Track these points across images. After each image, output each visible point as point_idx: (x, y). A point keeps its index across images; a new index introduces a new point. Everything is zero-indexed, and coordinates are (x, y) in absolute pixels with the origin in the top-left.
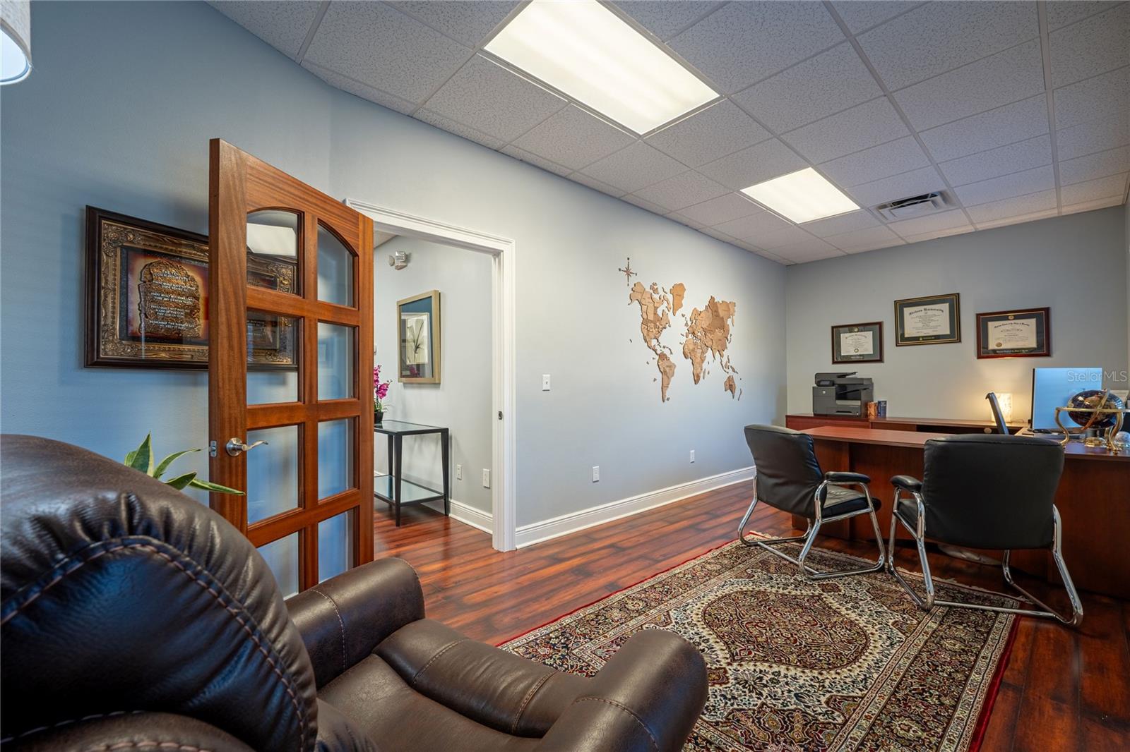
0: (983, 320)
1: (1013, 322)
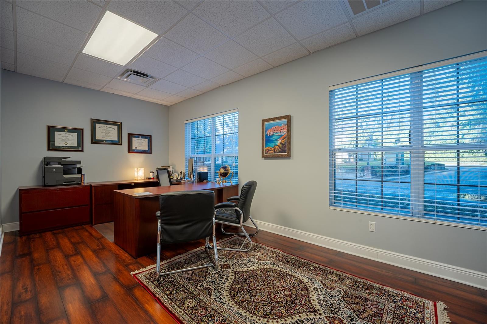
0: (131, 136)
1: (141, 139)
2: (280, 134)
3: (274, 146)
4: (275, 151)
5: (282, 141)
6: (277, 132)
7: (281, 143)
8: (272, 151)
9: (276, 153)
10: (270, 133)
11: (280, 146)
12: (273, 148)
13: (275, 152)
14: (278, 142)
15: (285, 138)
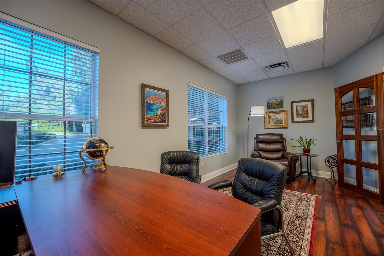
2: (159, 105)
3: (155, 116)
4: (156, 120)
5: (162, 112)
6: (157, 102)
7: (161, 114)
8: (153, 121)
9: (157, 123)
10: (150, 101)
11: (160, 116)
12: (154, 117)
13: (155, 122)
14: (159, 112)
15: (164, 110)
